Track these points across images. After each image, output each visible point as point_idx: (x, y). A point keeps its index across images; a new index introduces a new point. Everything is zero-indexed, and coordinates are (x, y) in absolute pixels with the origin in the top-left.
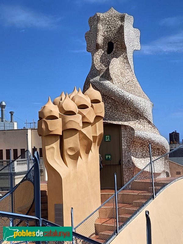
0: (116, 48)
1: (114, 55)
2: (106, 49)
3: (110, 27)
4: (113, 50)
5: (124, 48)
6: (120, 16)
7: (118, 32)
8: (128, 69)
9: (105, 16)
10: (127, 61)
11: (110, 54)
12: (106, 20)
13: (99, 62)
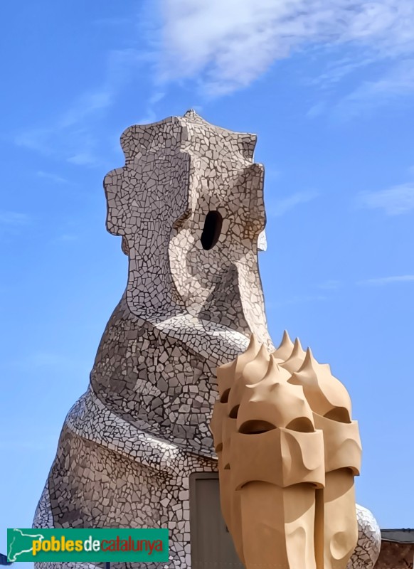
0: (227, 235)
1: (222, 255)
2: (200, 233)
3: (215, 168)
4: (217, 240)
5: (251, 237)
6: (240, 141)
7: (238, 186)
8: (258, 303)
9: (198, 131)
10: (258, 279)
11: (211, 251)
12: (201, 144)
13: (185, 270)
